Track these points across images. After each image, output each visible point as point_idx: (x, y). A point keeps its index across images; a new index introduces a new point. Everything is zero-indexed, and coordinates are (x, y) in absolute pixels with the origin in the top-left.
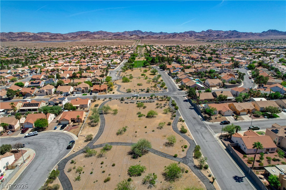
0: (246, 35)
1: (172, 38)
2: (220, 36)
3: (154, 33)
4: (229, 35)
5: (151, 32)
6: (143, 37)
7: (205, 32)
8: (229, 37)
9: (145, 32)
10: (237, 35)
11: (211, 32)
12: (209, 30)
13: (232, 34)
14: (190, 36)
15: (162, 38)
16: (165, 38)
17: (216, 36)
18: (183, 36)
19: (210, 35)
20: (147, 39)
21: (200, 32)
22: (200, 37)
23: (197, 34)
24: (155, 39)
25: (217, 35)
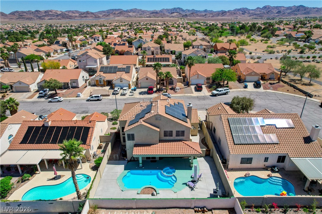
0: (317, 11)
1: (222, 16)
2: (282, 13)
3: (197, 11)
4: (293, 11)
5: (193, 9)
6: (186, 15)
7: (261, 8)
8: (295, 14)
9: (186, 10)
10: (305, 11)
11: (269, 8)
12: (266, 6)
13: (298, 10)
14: (242, 14)
15: (209, 16)
16: (212, 17)
17: (276, 13)
18: (235, 14)
19: (269, 12)
20: (191, 17)
21: (255, 9)
22: (256, 15)
23: (251, 12)
24: (200, 17)
25: (278, 12)
